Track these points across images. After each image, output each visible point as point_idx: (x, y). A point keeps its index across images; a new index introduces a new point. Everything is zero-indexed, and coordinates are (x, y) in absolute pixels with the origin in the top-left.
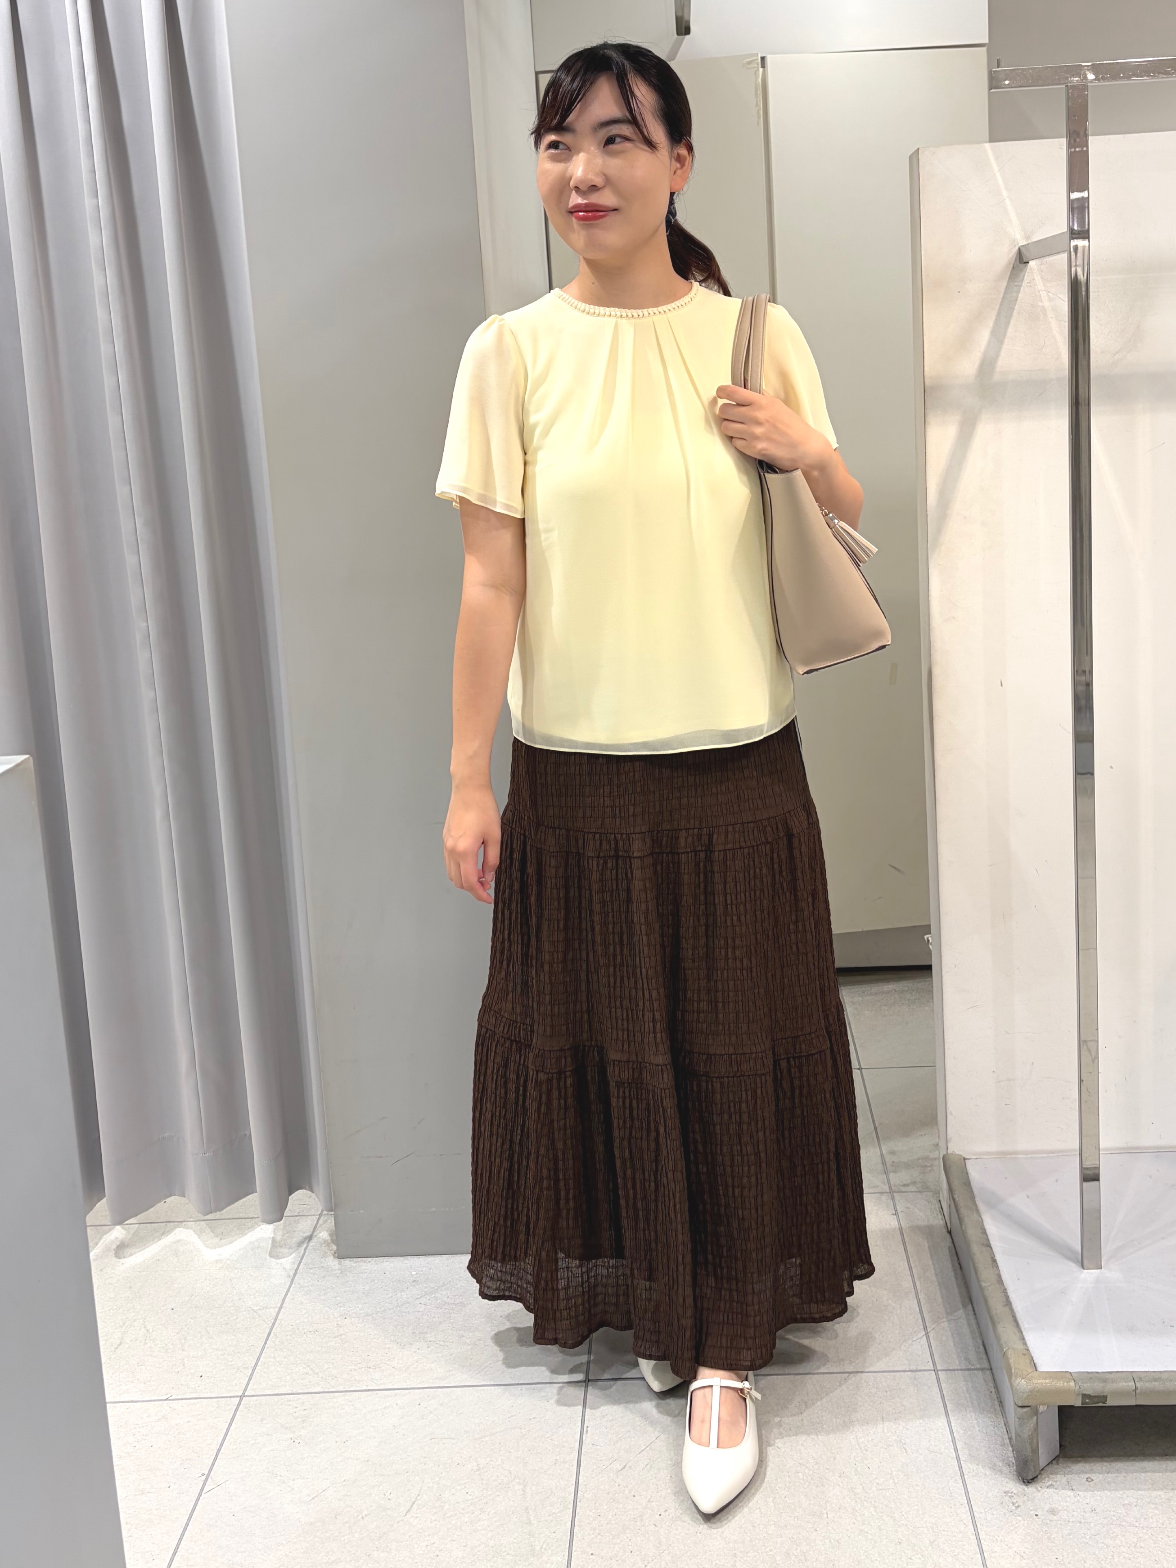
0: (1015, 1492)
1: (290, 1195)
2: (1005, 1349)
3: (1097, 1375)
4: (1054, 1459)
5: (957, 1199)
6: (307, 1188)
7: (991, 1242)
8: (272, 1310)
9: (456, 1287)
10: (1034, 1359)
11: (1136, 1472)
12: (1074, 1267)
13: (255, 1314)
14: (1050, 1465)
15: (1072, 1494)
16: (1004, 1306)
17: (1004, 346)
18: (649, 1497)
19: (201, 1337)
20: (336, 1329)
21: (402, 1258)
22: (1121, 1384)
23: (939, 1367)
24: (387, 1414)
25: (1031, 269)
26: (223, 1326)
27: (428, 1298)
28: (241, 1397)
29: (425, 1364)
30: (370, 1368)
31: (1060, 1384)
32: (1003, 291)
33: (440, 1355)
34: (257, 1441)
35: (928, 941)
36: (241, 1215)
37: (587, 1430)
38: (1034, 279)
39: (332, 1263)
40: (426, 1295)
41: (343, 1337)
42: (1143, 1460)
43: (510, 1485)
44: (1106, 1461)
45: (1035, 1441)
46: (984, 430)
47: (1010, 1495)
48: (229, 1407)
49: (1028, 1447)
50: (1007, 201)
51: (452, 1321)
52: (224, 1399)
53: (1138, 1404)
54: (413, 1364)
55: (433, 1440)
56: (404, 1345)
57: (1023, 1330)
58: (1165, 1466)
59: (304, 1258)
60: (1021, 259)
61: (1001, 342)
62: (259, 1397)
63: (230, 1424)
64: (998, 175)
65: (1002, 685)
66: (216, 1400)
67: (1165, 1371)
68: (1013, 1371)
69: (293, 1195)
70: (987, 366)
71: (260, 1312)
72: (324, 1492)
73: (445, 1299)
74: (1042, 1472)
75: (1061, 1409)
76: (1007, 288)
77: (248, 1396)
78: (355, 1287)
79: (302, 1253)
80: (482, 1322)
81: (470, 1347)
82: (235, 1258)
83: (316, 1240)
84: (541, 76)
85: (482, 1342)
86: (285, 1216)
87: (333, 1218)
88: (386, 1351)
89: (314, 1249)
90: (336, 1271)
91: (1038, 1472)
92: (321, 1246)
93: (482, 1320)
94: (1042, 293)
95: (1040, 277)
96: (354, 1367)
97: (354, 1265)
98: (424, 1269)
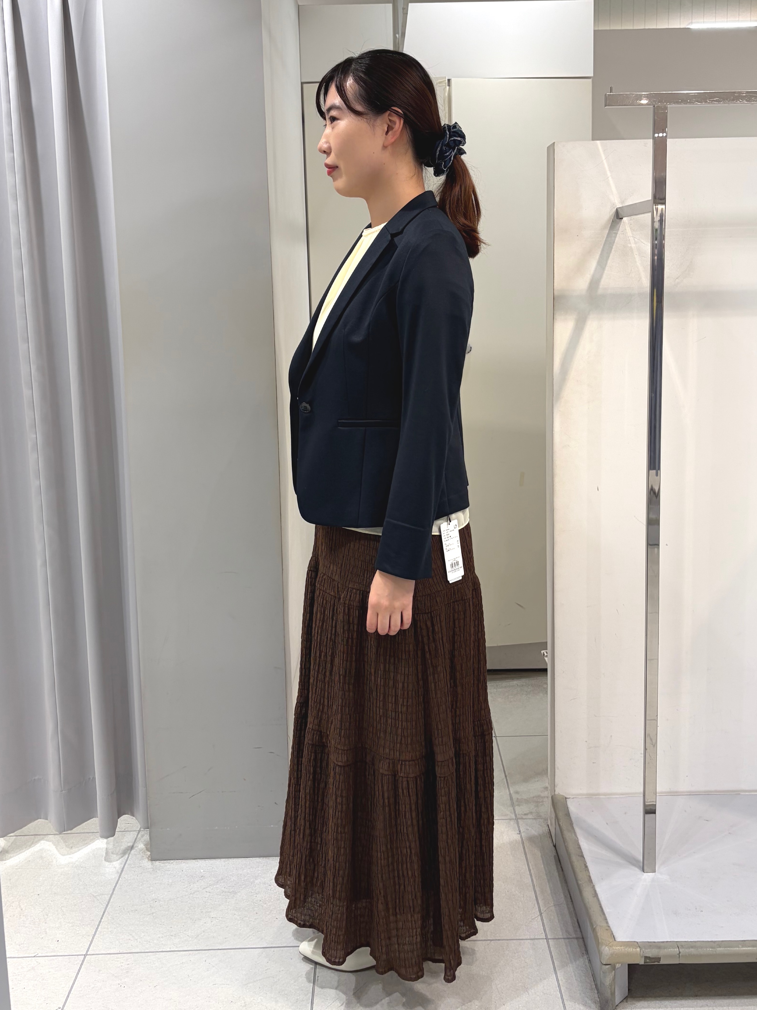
1: (119, 817)
2: (594, 927)
3: (654, 944)
4: (625, 998)
5: (561, 825)
6: (129, 814)
7: (584, 854)
8: (106, 896)
9: (230, 880)
10: (613, 932)
11: (677, 1008)
12: (638, 871)
13: (95, 899)
14: (623, 1003)
16: (593, 897)
17: (606, 272)
19: (58, 914)
20: (149, 909)
21: (194, 861)
22: (670, 950)
23: (549, 937)
24: (184, 967)
25: (624, 222)
26: (73, 907)
27: (212, 888)
28: (85, 955)
29: (209, 933)
30: (172, 936)
31: (631, 950)
32: (606, 236)
33: (219, 927)
34: (96, 986)
35: (544, 654)
36: (86, 831)
37: (318, 979)
38: (626, 229)
39: (147, 864)
40: (210, 886)
41: (154, 915)
42: (681, 999)
44: (658, 1000)
45: (613, 987)
46: (592, 325)
48: (77, 962)
49: (609, 991)
50: (610, 179)
51: (227, 904)
52: (73, 957)
53: (681, 962)
54: (201, 933)
55: (214, 985)
56: (195, 920)
57: (606, 913)
58: (696, 1003)
59: (128, 860)
60: (618, 216)
61: (603, 269)
62: (97, 956)
63: (78, 974)
64: (605, 161)
65: (598, 490)
66: (68, 957)
67: (698, 941)
68: (600, 941)
69: (121, 818)
70: (594, 283)
71: (98, 898)
73: (223, 889)
74: (617, 1007)
75: (629, 965)
76: (608, 234)
77: (89, 955)
78: (162, 880)
79: (127, 857)
80: (248, 905)
81: (239, 922)
82: (81, 861)
83: (136, 848)
84: (305, 85)
85: (247, 918)
86: (116, 833)
87: (149, 833)
88: (183, 924)
89: (135, 854)
90: (150, 870)
91: (614, 1007)
92: (139, 853)
93: (248, 903)
94: (631, 239)
95: (631, 229)
96: (161, 935)
97: (162, 865)
98: (209, 868)
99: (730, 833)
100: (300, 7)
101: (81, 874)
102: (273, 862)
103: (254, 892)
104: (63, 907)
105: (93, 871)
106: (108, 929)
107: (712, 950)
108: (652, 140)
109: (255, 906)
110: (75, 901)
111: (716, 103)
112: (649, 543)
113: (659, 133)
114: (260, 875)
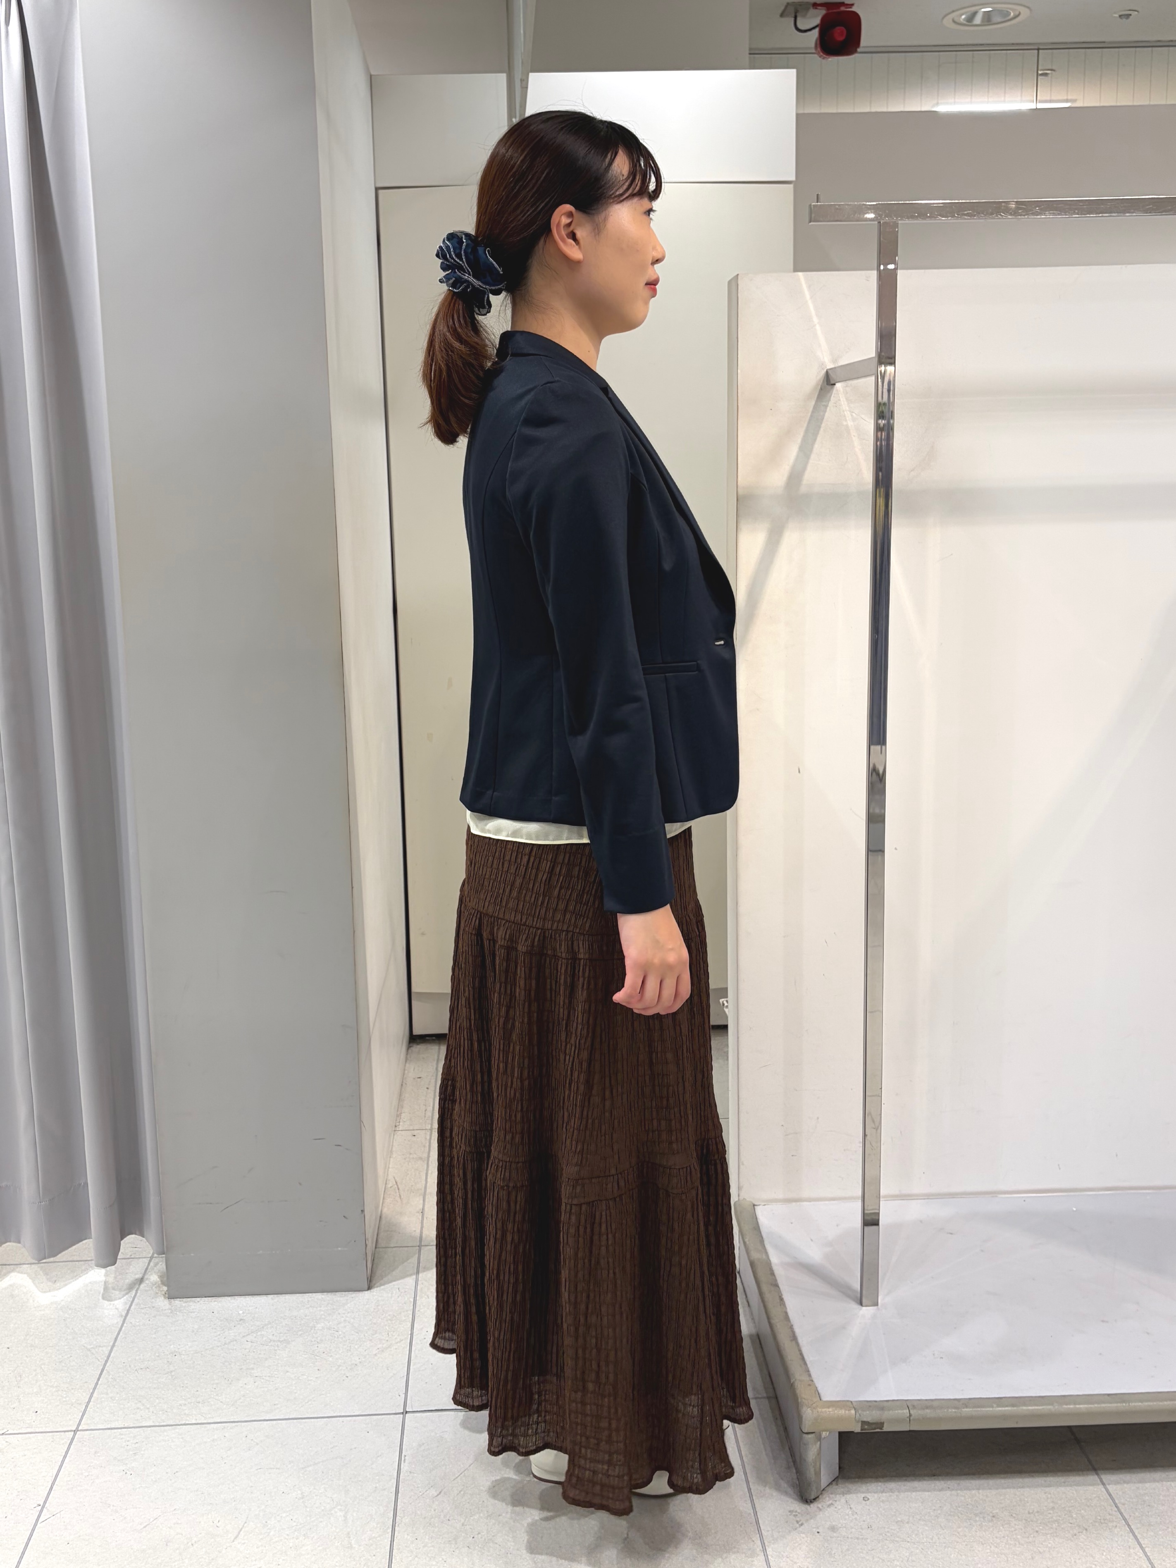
0: (799, 1511)
1: (122, 1239)
2: (792, 1381)
3: (875, 1403)
4: (834, 1480)
5: (748, 1243)
6: (137, 1233)
8: (104, 1349)
9: (281, 1325)
10: (819, 1389)
11: (906, 1492)
12: (854, 1306)
13: (89, 1352)
14: (831, 1486)
15: (850, 1512)
16: (791, 1340)
17: (811, 461)
18: (463, 1521)
19: (36, 1375)
20: (166, 1366)
21: (229, 1298)
22: (896, 1411)
24: (215, 1446)
25: (837, 390)
26: (57, 1364)
27: (255, 1335)
28: (75, 1432)
29: (251, 1398)
30: (199, 1402)
31: (842, 1412)
32: (811, 409)
33: (266, 1389)
34: (90, 1474)
35: (723, 1004)
36: (75, 1258)
37: (405, 1460)
38: (839, 400)
39: (163, 1303)
40: (252, 1332)
41: (173, 1374)
42: (913, 1480)
43: (333, 1512)
44: (880, 1482)
45: (818, 1464)
46: (790, 538)
47: (794, 1513)
48: (63, 1441)
49: (812, 1470)
50: (818, 327)
51: (277, 1357)
52: (58, 1433)
53: (911, 1429)
54: (240, 1399)
55: (259, 1470)
56: (232, 1381)
57: (808, 1363)
58: (933, 1485)
59: (136, 1299)
60: (828, 381)
61: (808, 457)
62: (92, 1432)
63: (65, 1457)
64: (810, 303)
65: (799, 772)
66: (51, 1434)
67: (936, 1400)
68: (801, 1401)
69: (125, 1239)
70: (795, 477)
71: (93, 1351)
72: (155, 1521)
73: (271, 1337)
74: (823, 1492)
75: (841, 1434)
76: (815, 408)
77: (82, 1430)
78: (184, 1325)
79: (134, 1294)
80: (306, 1358)
81: (294, 1382)
82: (69, 1300)
83: (147, 1282)
84: (381, 192)
85: (305, 1377)
86: (118, 1260)
87: (164, 1261)
88: (215, 1386)
89: (146, 1290)
90: (166, 1311)
91: (820, 1492)
92: (152, 1287)
93: (306, 1356)
94: (847, 414)
95: (846, 399)
96: (183, 1402)
97: (184, 1305)
98: (250, 1308)
99: (982, 1251)
100: (373, 77)
101: (69, 1318)
102: (341, 1299)
103: (315, 1341)
104: (44, 1364)
105: (86, 1314)
106: (107, 1394)
107: (955, 1412)
108: (875, 274)
109: (316, 1359)
110: (60, 1357)
111: (966, 217)
112: (870, 848)
113: (886, 265)
114: (323, 1317)
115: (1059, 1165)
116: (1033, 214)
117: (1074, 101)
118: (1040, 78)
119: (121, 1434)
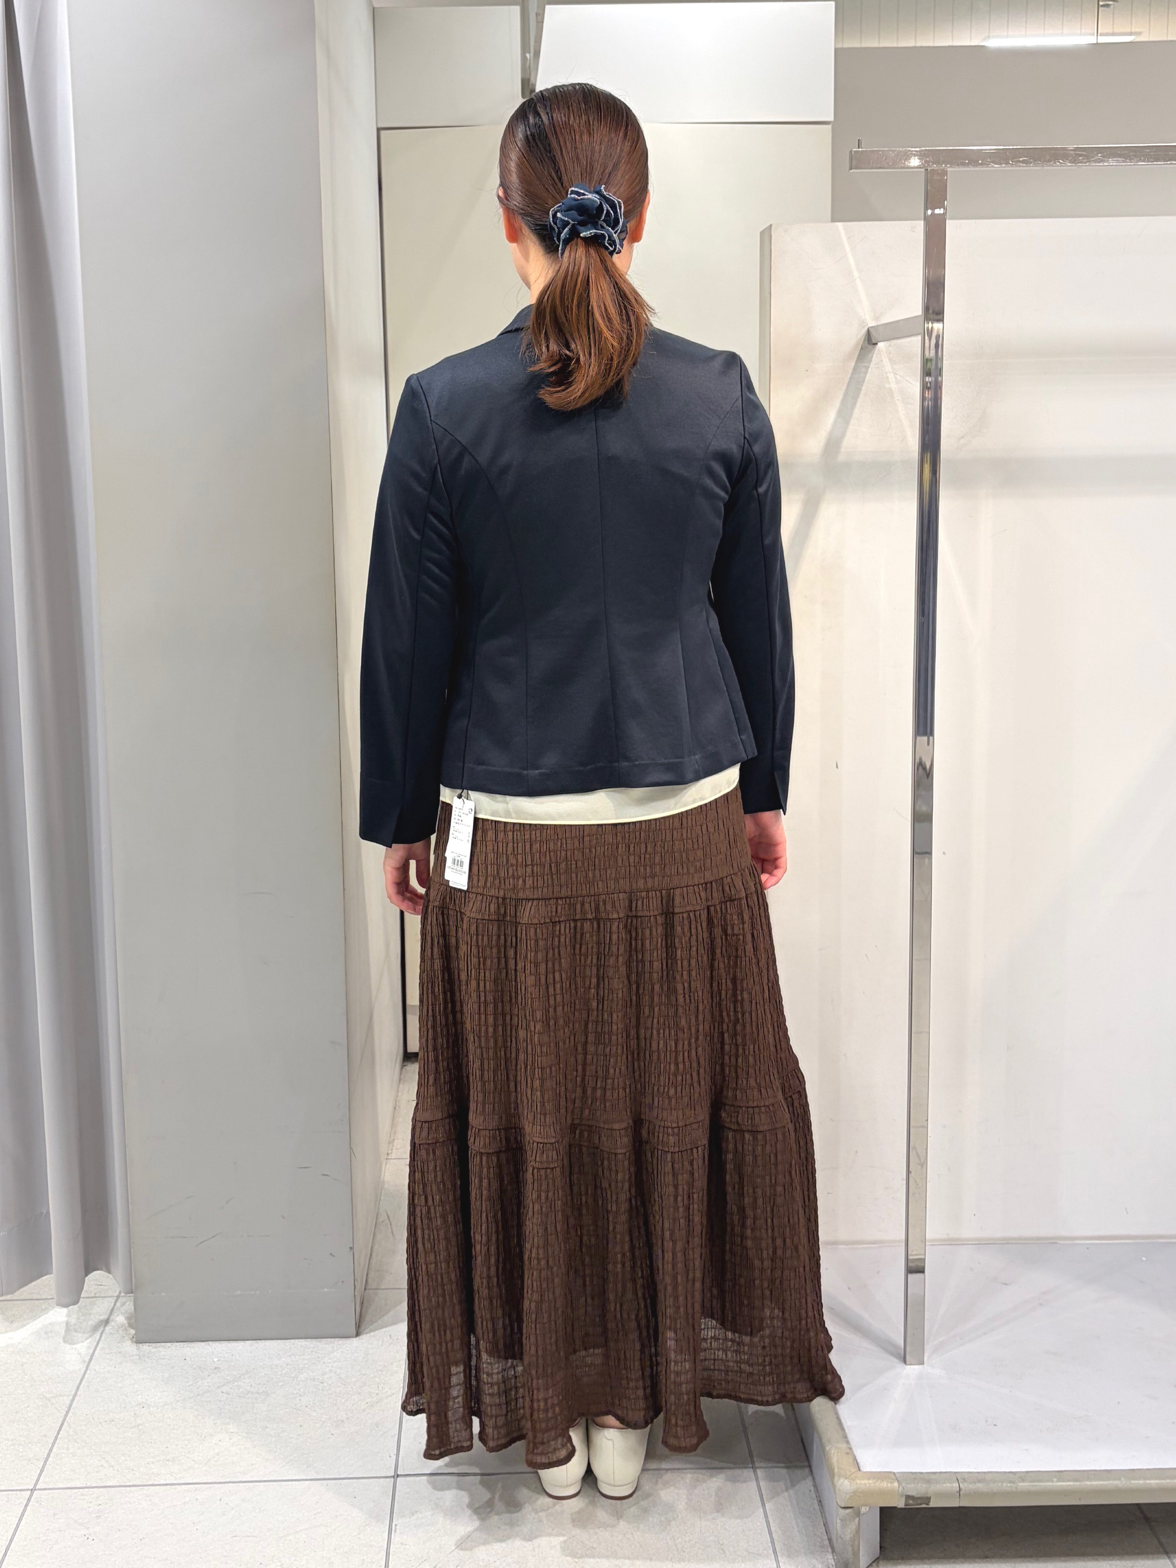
1: (86, 1275)
2: (828, 1448)
3: (921, 1475)
4: (875, 1560)
6: (103, 1269)
8: (65, 1398)
9: (260, 1374)
10: (858, 1458)
12: (897, 1364)
13: (48, 1402)
17: (850, 427)
20: (133, 1419)
21: (203, 1344)
22: (945, 1485)
23: (758, 1464)
24: (187, 1509)
25: (879, 350)
27: (231, 1386)
28: (32, 1490)
29: (226, 1457)
30: (169, 1460)
31: (884, 1485)
32: (851, 371)
33: (242, 1447)
34: (49, 1538)
36: (35, 1297)
38: (882, 361)
39: (130, 1347)
40: (228, 1383)
41: (141, 1427)
42: (963, 1563)
44: (926, 1564)
45: (856, 1543)
46: (828, 510)
48: (19, 1501)
49: (850, 1549)
50: (858, 282)
51: (255, 1411)
52: (14, 1492)
53: (961, 1505)
54: (214, 1457)
55: (233, 1538)
56: (205, 1437)
57: (845, 1428)
59: (100, 1342)
60: (870, 340)
61: (847, 422)
62: (51, 1491)
63: (21, 1518)
64: (850, 255)
65: (837, 767)
66: (5, 1493)
67: (989, 1472)
68: (836, 1471)
69: (89, 1276)
70: (832, 445)
71: (53, 1401)
73: (248, 1388)
75: (883, 1510)
76: (855, 369)
77: (39, 1489)
78: (153, 1374)
79: (98, 1337)
80: (287, 1412)
81: (274, 1440)
82: (26, 1343)
83: (113, 1324)
84: (383, 133)
85: (286, 1434)
86: (81, 1299)
87: (132, 1300)
88: (186, 1442)
89: (111, 1333)
90: (135, 1357)
92: (118, 1331)
93: (287, 1410)
94: (891, 376)
95: (890, 360)
96: (152, 1460)
97: (153, 1350)
98: (227, 1355)
99: (1041, 1304)
100: (375, 10)
101: (27, 1363)
102: (327, 1346)
103: (297, 1393)
105: (45, 1359)
106: (68, 1449)
107: (1010, 1486)
108: (922, 222)
109: (298, 1414)
110: (17, 1406)
111: (1021, 164)
112: (917, 850)
113: (933, 209)
114: (307, 1366)
115: (1126, 1209)
116: (1095, 161)
117: (1140, 34)
118: (1101, 9)
119: (83, 1495)
